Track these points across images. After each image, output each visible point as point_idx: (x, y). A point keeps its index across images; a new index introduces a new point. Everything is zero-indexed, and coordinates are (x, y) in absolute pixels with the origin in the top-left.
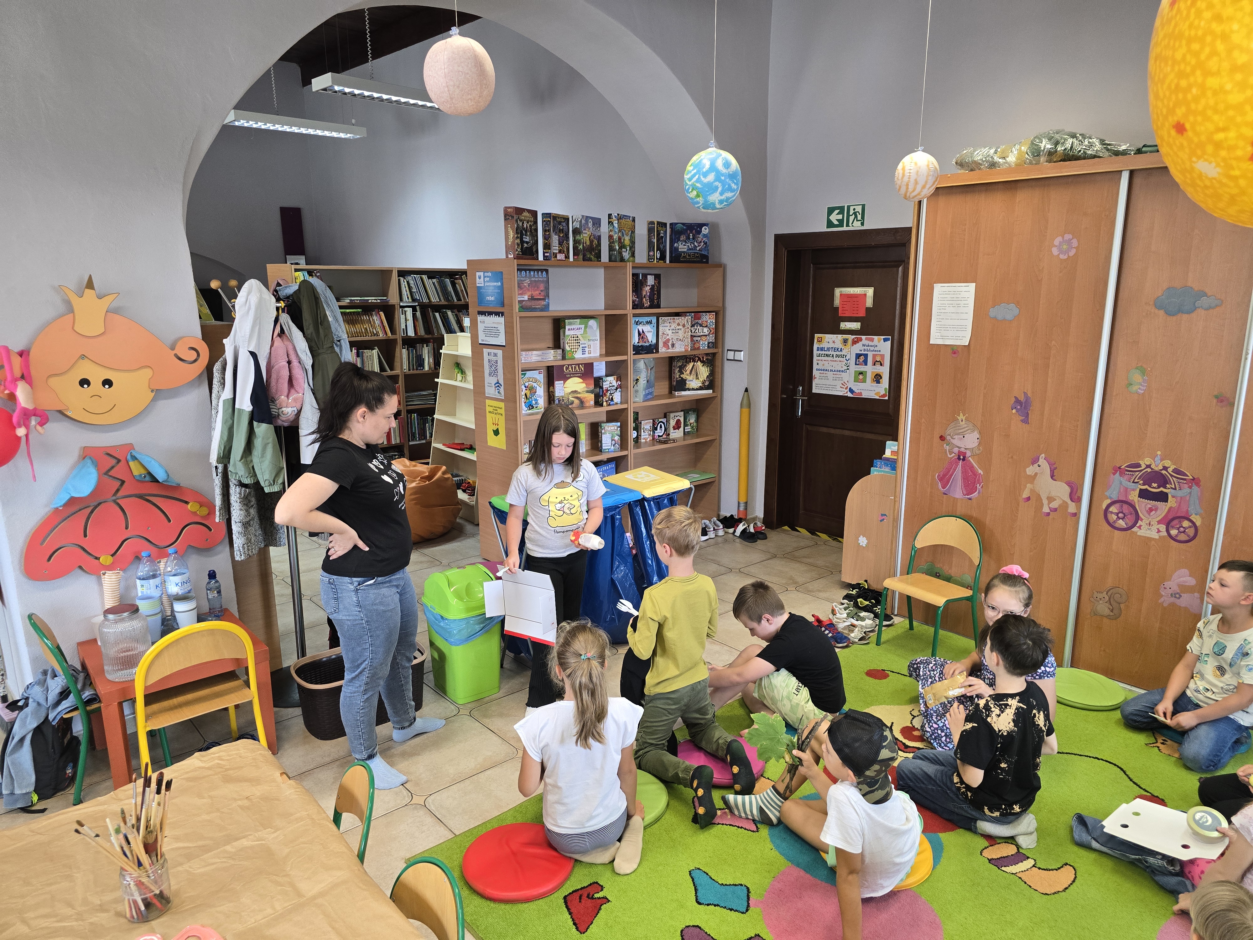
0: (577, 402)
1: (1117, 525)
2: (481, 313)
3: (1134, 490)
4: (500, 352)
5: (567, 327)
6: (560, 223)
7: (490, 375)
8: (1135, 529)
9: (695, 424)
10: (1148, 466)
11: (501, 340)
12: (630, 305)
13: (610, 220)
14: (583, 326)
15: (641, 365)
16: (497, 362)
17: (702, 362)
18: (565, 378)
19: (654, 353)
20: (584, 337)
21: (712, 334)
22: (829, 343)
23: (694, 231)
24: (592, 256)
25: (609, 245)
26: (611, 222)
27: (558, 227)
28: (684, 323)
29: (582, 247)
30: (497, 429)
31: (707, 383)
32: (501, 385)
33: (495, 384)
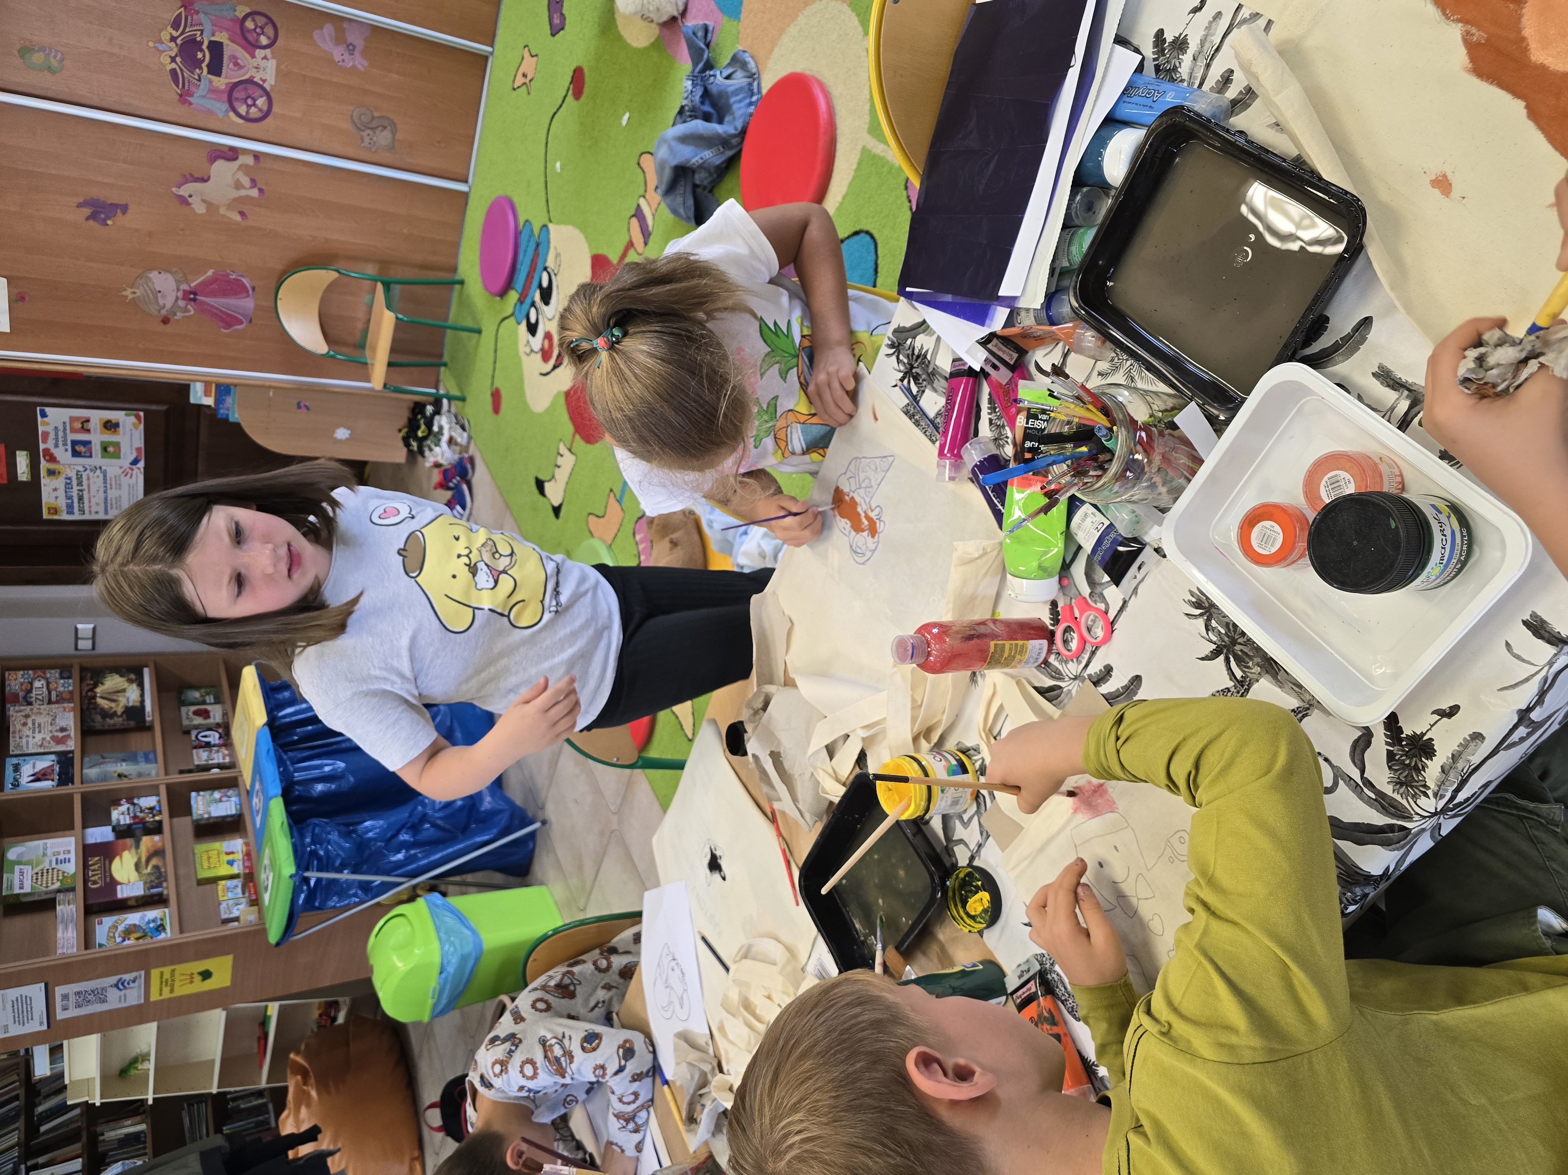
0: (154, 861)
1: (265, 108)
3: (211, 82)
4: (59, 991)
5: (17, 891)
7: (103, 1001)
8: (267, 86)
9: (203, 690)
10: (173, 60)
11: (36, 992)
14: (17, 868)
15: (92, 772)
16: (78, 993)
17: (96, 685)
18: (112, 884)
19: (73, 758)
20: (38, 864)
21: (44, 673)
22: (56, 497)
28: (21, 718)
30: (200, 973)
31: (132, 676)
32: (120, 979)
33: (120, 990)
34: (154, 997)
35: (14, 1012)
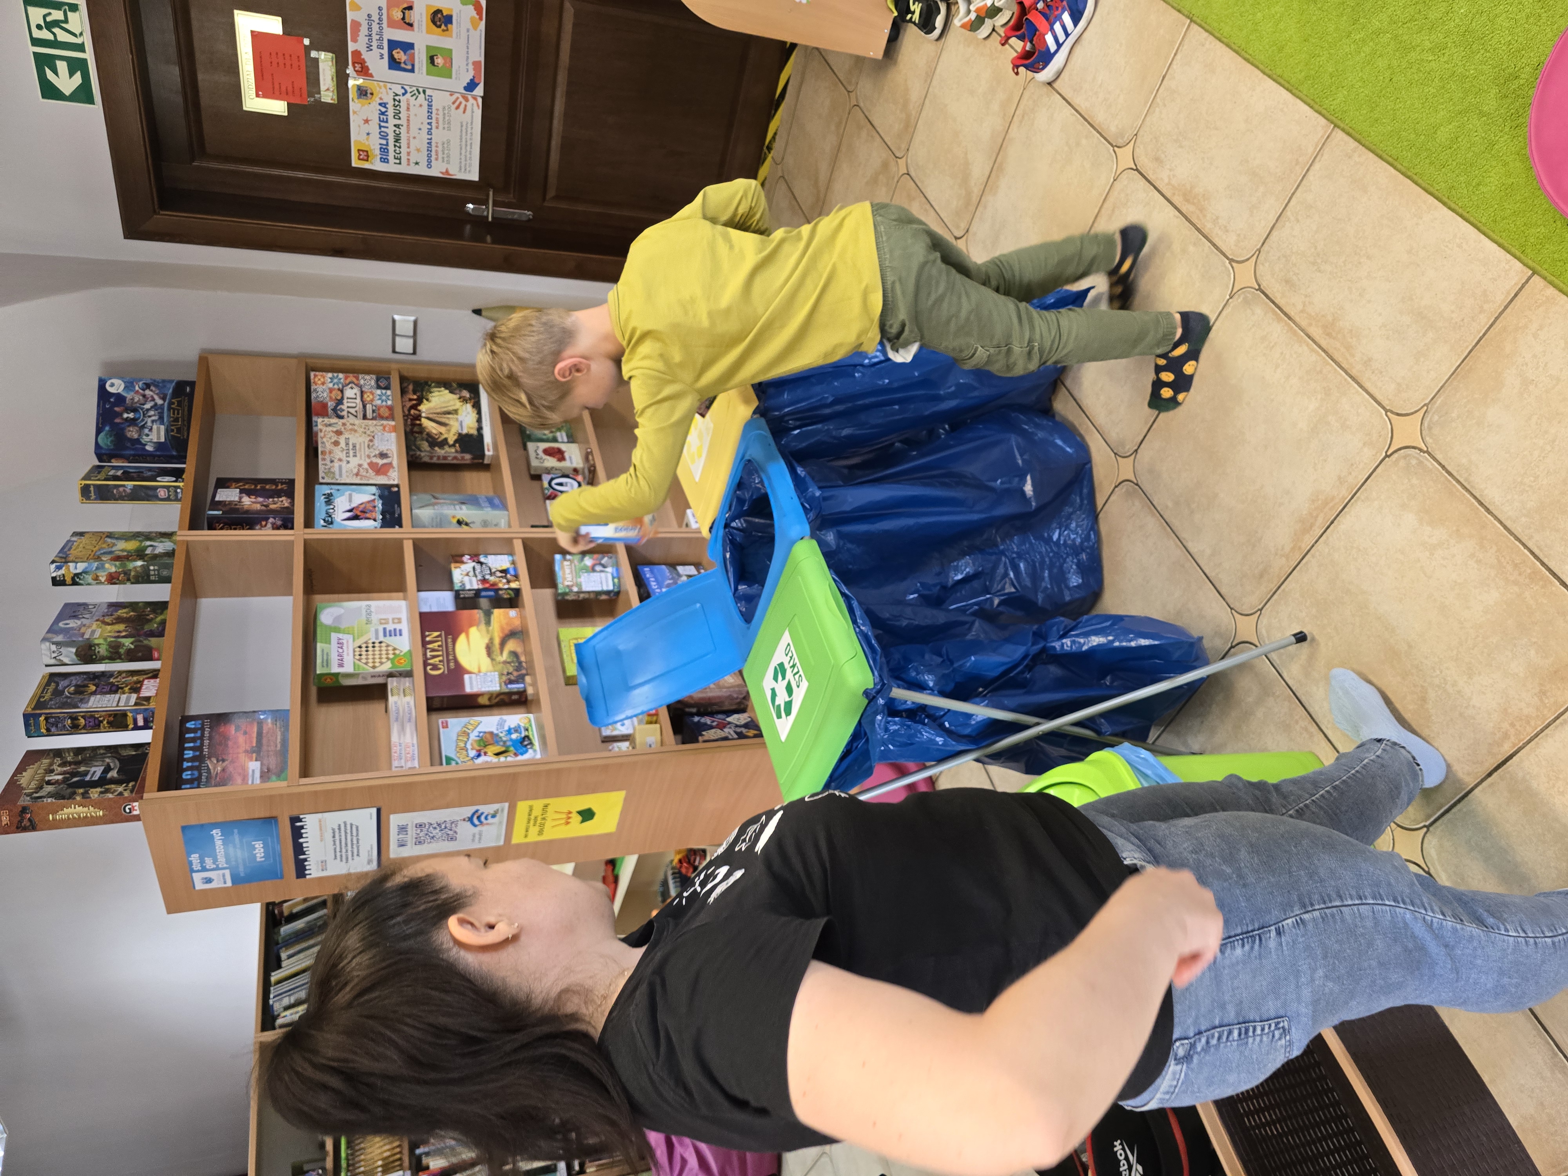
0: (511, 645)
2: (301, 870)
4: (395, 820)
5: (335, 669)
6: (57, 693)
7: (452, 839)
11: (366, 818)
12: (284, 535)
13: (68, 580)
14: (334, 636)
15: (425, 514)
16: (420, 826)
17: (420, 401)
18: (457, 672)
19: (398, 492)
20: (361, 635)
21: (358, 379)
22: (368, 134)
23: (116, 409)
24: (159, 619)
25: (132, 583)
26: (73, 579)
27: (67, 697)
28: (333, 434)
29: (131, 640)
30: (580, 813)
31: (466, 394)
32: (477, 811)
33: (475, 826)
34: (518, 838)
35: (335, 844)
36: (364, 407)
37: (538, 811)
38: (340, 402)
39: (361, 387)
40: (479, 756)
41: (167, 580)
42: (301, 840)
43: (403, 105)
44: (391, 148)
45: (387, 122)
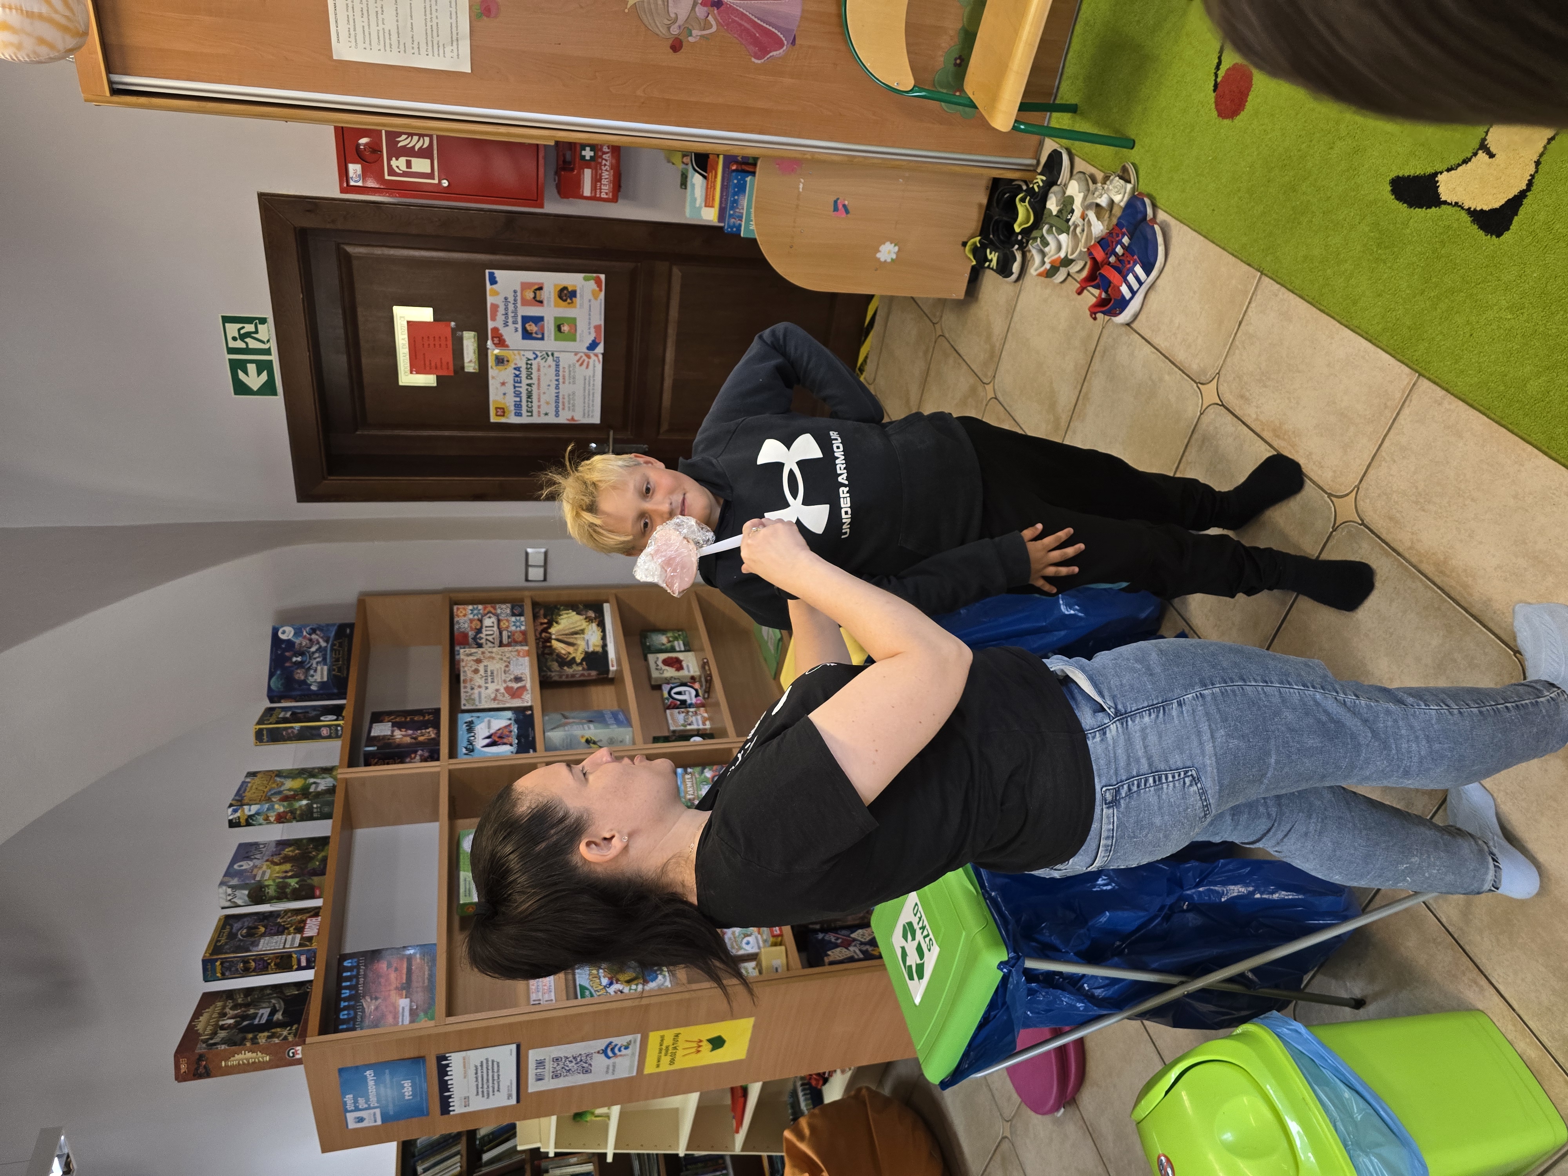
2: (445, 1106)
4: (533, 1055)
6: (232, 936)
7: (587, 1071)
9: (670, 634)
11: (505, 1055)
12: (431, 767)
13: (243, 821)
15: (556, 736)
16: (557, 1060)
17: (550, 624)
19: (532, 715)
21: (495, 609)
22: (504, 394)
23: (287, 654)
24: (320, 856)
25: (298, 821)
26: (247, 820)
27: (240, 940)
28: (472, 663)
29: (296, 880)
30: (710, 1041)
31: (591, 614)
32: (611, 1043)
33: (609, 1058)
34: (650, 1068)
35: (477, 1081)
36: (501, 633)
37: (668, 1041)
38: (479, 631)
39: (497, 615)
40: (611, 984)
41: (328, 816)
42: (446, 1078)
43: (535, 367)
44: (524, 403)
45: (520, 382)
